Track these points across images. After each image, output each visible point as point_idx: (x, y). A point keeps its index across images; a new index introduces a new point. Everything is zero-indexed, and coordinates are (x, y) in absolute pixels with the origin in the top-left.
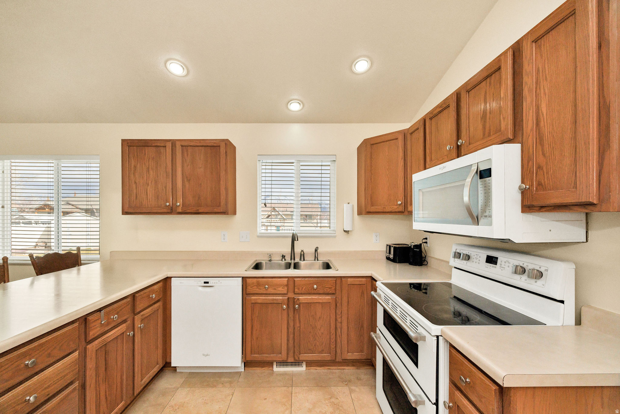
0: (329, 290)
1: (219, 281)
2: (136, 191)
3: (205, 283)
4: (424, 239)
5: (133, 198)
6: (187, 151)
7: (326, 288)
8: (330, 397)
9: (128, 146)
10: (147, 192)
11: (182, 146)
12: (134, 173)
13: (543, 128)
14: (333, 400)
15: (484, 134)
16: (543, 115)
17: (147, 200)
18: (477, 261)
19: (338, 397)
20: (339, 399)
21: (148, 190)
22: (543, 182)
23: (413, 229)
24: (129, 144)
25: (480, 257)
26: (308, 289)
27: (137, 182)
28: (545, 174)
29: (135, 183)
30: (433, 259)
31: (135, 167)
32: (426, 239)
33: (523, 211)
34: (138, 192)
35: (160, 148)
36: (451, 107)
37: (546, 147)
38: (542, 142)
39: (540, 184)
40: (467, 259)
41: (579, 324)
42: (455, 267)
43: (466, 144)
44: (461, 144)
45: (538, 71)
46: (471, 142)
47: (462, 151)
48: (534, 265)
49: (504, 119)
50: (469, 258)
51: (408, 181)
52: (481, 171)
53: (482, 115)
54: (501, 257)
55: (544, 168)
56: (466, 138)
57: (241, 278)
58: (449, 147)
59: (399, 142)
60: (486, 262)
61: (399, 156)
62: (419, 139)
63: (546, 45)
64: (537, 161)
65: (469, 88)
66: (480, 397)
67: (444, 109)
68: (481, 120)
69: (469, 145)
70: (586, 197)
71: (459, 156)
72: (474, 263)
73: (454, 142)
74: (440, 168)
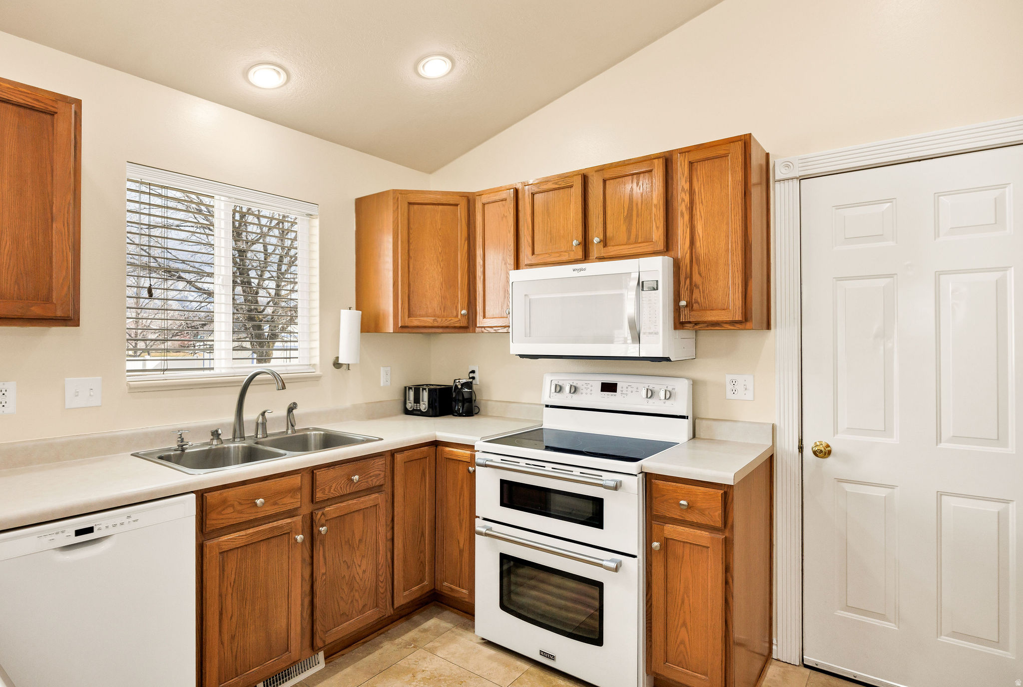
0: (375, 480)
1: (129, 517)
3: (79, 533)
4: (471, 372)
7: (371, 477)
8: (411, 675)
13: (699, 248)
14: (419, 676)
15: (629, 239)
18: (589, 391)
19: (424, 669)
20: (427, 669)
22: (699, 300)
23: (511, 353)
25: (592, 386)
26: (341, 488)
28: (701, 293)
30: (489, 403)
32: (473, 372)
33: (675, 328)
36: (573, 190)
37: (702, 268)
38: (698, 260)
39: (697, 302)
40: (572, 391)
41: (694, 436)
42: (547, 406)
43: (602, 243)
44: (595, 241)
45: (695, 192)
46: (608, 244)
47: (595, 251)
48: (660, 385)
49: (657, 228)
50: (575, 390)
51: (478, 279)
52: (643, 282)
53: (625, 214)
54: (622, 382)
55: (701, 287)
56: (602, 237)
57: (194, 495)
58: (575, 242)
59: (461, 211)
60: (601, 391)
61: (461, 236)
62: (506, 217)
63: (702, 171)
64: (694, 279)
65: (607, 176)
66: (702, 512)
67: (563, 188)
68: (625, 220)
69: (605, 245)
70: (738, 317)
71: (586, 257)
72: (584, 394)
73: (580, 238)
74: (574, 270)
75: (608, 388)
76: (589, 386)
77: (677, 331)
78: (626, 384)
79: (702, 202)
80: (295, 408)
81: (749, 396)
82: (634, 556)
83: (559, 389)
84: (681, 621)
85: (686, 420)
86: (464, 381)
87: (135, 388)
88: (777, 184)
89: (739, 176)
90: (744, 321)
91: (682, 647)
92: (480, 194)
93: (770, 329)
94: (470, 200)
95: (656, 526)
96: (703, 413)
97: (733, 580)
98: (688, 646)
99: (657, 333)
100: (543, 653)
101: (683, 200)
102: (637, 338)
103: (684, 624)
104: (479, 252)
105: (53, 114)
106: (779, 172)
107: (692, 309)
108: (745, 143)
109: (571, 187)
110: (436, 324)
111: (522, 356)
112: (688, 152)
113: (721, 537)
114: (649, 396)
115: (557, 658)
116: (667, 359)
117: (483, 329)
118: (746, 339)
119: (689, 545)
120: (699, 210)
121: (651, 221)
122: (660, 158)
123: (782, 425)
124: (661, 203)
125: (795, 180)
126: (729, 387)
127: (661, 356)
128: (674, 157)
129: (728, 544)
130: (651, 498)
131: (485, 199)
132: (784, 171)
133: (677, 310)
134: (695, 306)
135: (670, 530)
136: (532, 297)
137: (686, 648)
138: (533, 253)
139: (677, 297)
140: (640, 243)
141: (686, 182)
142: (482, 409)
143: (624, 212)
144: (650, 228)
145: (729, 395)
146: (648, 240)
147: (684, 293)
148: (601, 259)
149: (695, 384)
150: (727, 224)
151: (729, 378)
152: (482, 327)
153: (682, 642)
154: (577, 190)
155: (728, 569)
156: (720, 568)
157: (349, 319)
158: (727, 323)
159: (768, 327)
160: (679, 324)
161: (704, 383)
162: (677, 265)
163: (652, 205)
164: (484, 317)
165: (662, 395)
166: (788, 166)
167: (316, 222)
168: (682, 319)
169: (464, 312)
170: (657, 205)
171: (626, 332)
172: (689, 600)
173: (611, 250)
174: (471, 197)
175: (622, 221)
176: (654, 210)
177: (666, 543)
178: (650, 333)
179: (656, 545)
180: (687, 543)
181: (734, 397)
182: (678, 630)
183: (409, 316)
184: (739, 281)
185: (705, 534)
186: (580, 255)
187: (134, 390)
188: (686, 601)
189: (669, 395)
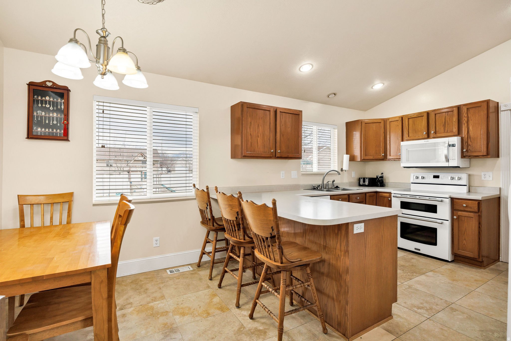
2: (251, 140)
4: (382, 173)
5: (249, 146)
6: (283, 115)
9: (247, 107)
10: (258, 142)
11: (280, 112)
12: (250, 128)
13: (471, 134)
15: (444, 131)
16: (471, 130)
17: (258, 147)
21: (259, 140)
22: (471, 149)
23: (400, 167)
24: (248, 106)
26: (355, 200)
27: (252, 134)
28: (471, 147)
29: (251, 134)
31: (251, 123)
33: (462, 158)
34: (252, 142)
35: (267, 111)
36: (424, 117)
37: (472, 139)
38: (470, 138)
39: (470, 150)
40: (422, 178)
41: (469, 191)
42: (412, 183)
43: (434, 133)
44: (432, 132)
45: (469, 117)
46: (437, 133)
47: (432, 135)
48: (456, 176)
49: (455, 128)
50: (423, 178)
51: (388, 144)
52: (450, 145)
53: (443, 124)
54: (441, 175)
55: (471, 145)
56: (434, 131)
57: (330, 196)
58: (425, 133)
59: (382, 124)
60: (433, 178)
61: (382, 132)
62: (398, 126)
63: (471, 111)
64: (469, 143)
65: (436, 113)
66: (471, 208)
67: (420, 117)
68: (443, 126)
69: (436, 133)
70: (485, 154)
71: (428, 137)
72: (427, 179)
73: (426, 131)
74: (425, 141)
75: (436, 177)
76: (429, 177)
77: (462, 159)
78: (443, 176)
79: (472, 120)
80: (335, 181)
81: (491, 179)
82: (448, 220)
83: (417, 178)
84: (464, 239)
85: (466, 186)
86: (380, 176)
87: (303, 174)
88: (502, 112)
89: (486, 112)
90: (487, 155)
91: (464, 246)
92: (388, 119)
93: (499, 158)
94: (385, 121)
95: (455, 212)
96: (472, 184)
97: (481, 226)
98: (466, 245)
99: (455, 159)
100: (415, 249)
101: (465, 120)
102: (448, 160)
103: (465, 239)
104: (388, 136)
105: (299, 115)
106: (502, 108)
107: (468, 152)
108: (487, 102)
109: (423, 116)
110: (374, 158)
111: (404, 167)
112: (466, 105)
113: (477, 214)
114: (452, 179)
115: (421, 250)
116: (459, 167)
117: (389, 160)
118: (490, 161)
119: (466, 217)
120: (471, 123)
121: (453, 126)
122: (456, 107)
123: (504, 188)
124: (456, 121)
125: (509, 111)
126: (483, 176)
127: (456, 166)
128: (461, 107)
129: (480, 217)
130: (453, 205)
131: (390, 120)
132: (504, 108)
133: (462, 152)
134: (469, 151)
135: (460, 213)
136: (409, 150)
137: (465, 246)
138: (409, 136)
139: (462, 148)
140: (449, 133)
141: (466, 114)
142: (386, 185)
143: (443, 123)
144: (452, 128)
145: (483, 178)
146: (452, 132)
147: (465, 147)
148: (434, 138)
149: (469, 175)
150: (481, 126)
151: (483, 173)
152: (389, 159)
153: (464, 244)
154: (425, 118)
155: (480, 223)
156: (477, 223)
157: (346, 157)
158: (481, 156)
159: (498, 156)
160: (463, 156)
161: (473, 175)
162: (462, 139)
163: (453, 121)
164: (390, 156)
165: (457, 178)
166: (506, 106)
167: (336, 130)
168: (464, 155)
169: (383, 154)
170: (455, 121)
171: (444, 159)
172: (466, 232)
173: (438, 135)
174: (385, 120)
175: (442, 126)
176: (454, 123)
177: (459, 217)
178: (453, 159)
179: (455, 217)
180: (466, 216)
181: (485, 179)
182: (463, 241)
183: (365, 156)
184: (485, 143)
185: (472, 214)
186: (426, 137)
187: (303, 175)
188: (465, 233)
189: (459, 179)
